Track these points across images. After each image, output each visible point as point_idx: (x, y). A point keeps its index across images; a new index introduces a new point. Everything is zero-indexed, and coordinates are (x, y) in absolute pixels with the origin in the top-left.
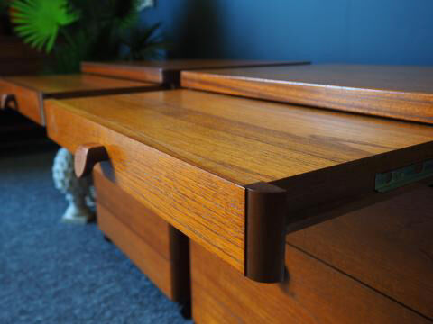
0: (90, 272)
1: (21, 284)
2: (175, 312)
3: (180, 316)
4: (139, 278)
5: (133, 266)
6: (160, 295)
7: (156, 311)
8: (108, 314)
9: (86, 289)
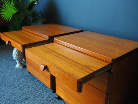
0: (27, 82)
1: (10, 86)
2: (51, 91)
3: (52, 92)
4: (40, 83)
5: (38, 80)
6: (46, 87)
7: (46, 91)
8: (34, 93)
9: (27, 87)
